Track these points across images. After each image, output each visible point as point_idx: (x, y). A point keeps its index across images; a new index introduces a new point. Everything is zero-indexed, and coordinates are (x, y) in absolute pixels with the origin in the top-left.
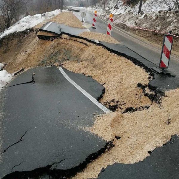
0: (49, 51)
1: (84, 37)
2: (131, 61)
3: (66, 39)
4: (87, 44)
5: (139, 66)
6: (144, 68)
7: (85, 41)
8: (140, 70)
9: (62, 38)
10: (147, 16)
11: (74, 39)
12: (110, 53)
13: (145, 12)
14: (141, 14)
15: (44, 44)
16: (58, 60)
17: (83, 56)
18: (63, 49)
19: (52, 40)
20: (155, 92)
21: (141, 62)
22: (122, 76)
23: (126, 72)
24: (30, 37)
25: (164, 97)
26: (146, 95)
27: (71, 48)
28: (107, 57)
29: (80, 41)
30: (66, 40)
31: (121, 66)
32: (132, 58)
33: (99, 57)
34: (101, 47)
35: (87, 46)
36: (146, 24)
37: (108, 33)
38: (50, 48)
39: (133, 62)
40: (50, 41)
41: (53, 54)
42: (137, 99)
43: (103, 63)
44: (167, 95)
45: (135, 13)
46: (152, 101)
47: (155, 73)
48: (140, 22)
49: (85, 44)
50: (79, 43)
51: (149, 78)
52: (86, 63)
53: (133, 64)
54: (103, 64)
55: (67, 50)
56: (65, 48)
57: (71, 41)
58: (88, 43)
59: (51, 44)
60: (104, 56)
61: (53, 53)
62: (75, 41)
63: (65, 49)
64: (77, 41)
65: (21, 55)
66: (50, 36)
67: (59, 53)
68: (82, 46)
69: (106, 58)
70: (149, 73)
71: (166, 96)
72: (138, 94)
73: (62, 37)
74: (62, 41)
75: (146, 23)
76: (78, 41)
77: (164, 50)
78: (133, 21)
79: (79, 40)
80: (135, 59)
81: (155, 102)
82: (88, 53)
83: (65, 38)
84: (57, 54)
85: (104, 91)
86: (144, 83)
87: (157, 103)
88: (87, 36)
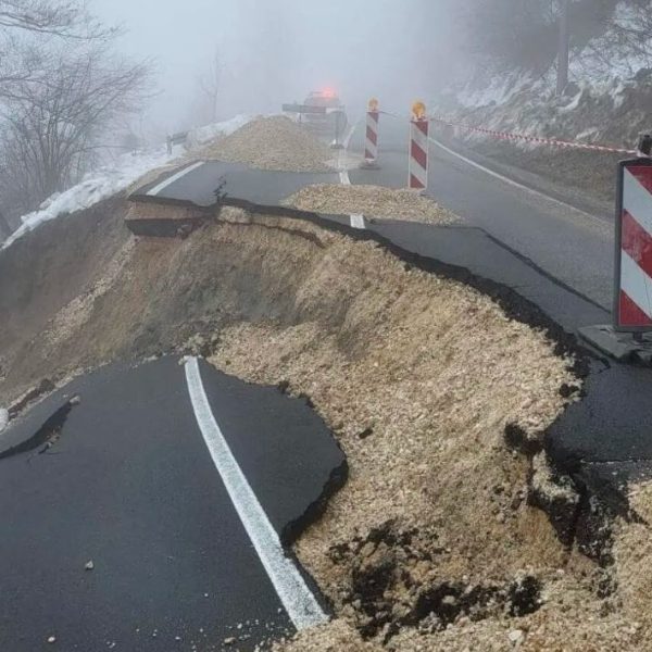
0: (176, 280)
1: (306, 209)
2: (494, 300)
3: (236, 223)
4: (318, 236)
5: (525, 327)
6: (548, 336)
7: (309, 228)
8: (530, 344)
9: (223, 223)
10: (589, 97)
11: (268, 220)
12: (407, 268)
13: (581, 85)
14: (566, 94)
15: (157, 253)
16: (201, 323)
17: (302, 292)
18: (228, 269)
19: (185, 236)
20: (579, 488)
21: (535, 306)
22: (452, 380)
23: (468, 357)
24: (113, 232)
25: (622, 521)
26: (535, 499)
27: (255, 262)
28: (397, 289)
29: (291, 228)
30: (236, 227)
31: (449, 327)
32: (500, 285)
33: (366, 293)
34: (372, 243)
35: (320, 245)
36: (591, 131)
37: (415, 183)
38: (178, 270)
39: (502, 307)
40: (177, 240)
41: (189, 292)
42: (500, 517)
43: (380, 319)
44: (640, 511)
45: (547, 93)
46: (567, 541)
47: (597, 358)
48: (564, 124)
49: (312, 237)
50: (286, 236)
51: (565, 391)
52: (309, 331)
53: (501, 314)
54: (379, 323)
55: (241, 269)
56: (235, 263)
57: (256, 229)
58: (323, 234)
59: (181, 252)
60: (384, 286)
61: (188, 289)
62: (270, 228)
63: (234, 268)
64: (280, 228)
65: (68, 310)
66: (174, 217)
67: (210, 286)
68: (301, 249)
69: (392, 296)
70: (567, 361)
71: (637, 519)
72: (506, 485)
73: (222, 216)
74: (221, 233)
75: (591, 126)
76: (284, 230)
77: (625, 239)
78: (537, 126)
79: (288, 222)
80: (511, 291)
81: (581, 551)
82: (325, 275)
83: (233, 220)
84: (205, 294)
85: (340, 476)
86: (531, 424)
87: (589, 556)
88: (320, 204)
